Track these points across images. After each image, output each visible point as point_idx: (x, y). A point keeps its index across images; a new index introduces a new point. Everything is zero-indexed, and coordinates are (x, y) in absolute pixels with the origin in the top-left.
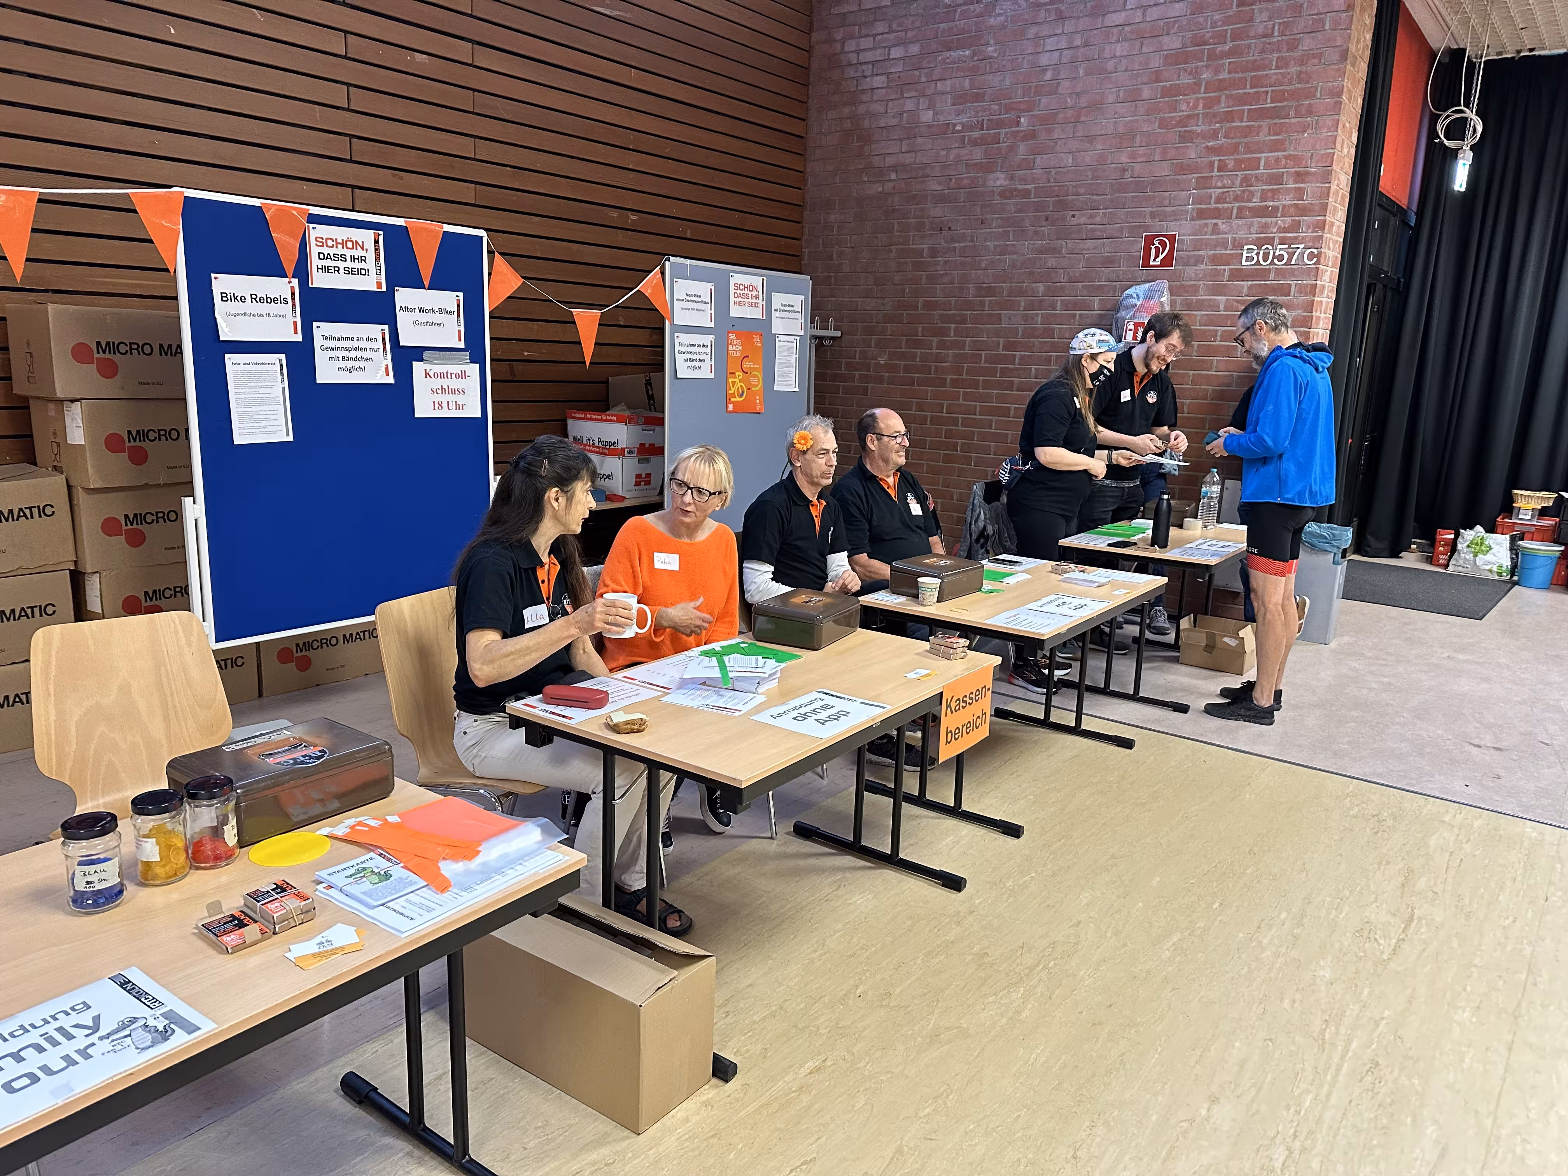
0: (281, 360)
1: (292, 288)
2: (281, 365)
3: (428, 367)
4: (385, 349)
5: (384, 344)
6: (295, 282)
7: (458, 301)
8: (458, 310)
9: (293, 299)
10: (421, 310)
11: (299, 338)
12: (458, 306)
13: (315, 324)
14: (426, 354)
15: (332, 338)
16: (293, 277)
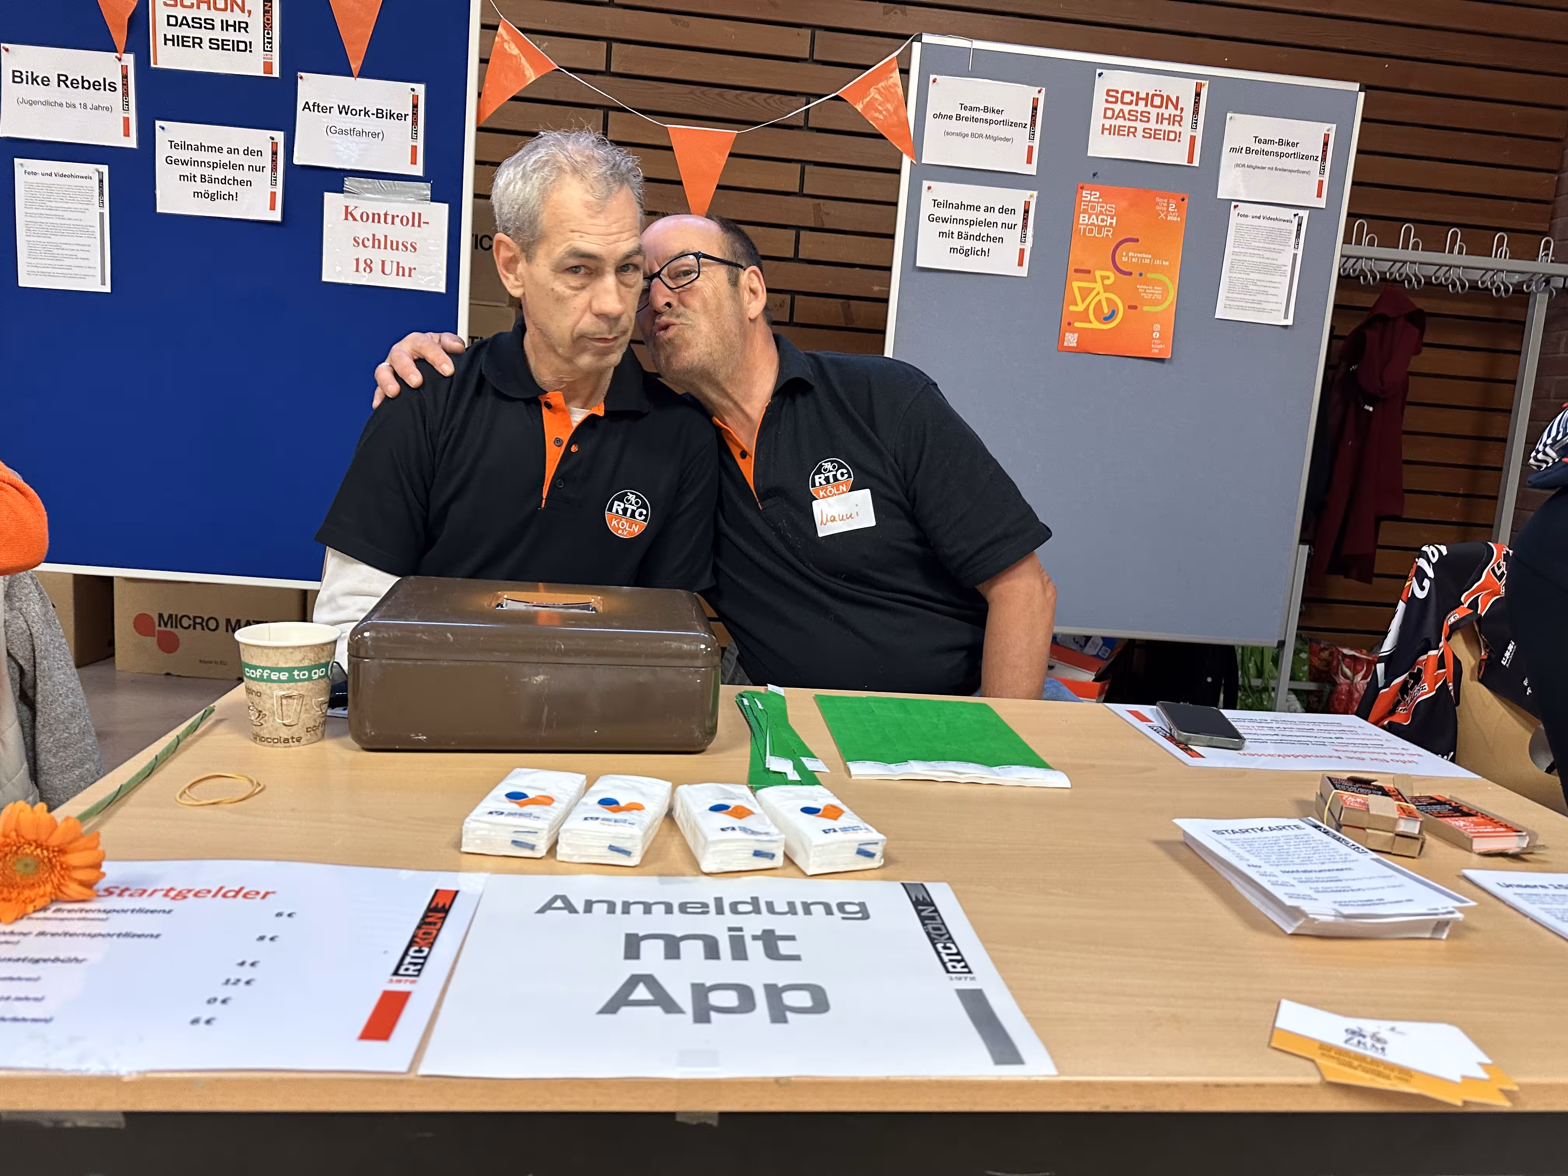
0: (101, 174)
1: (125, 68)
2: (101, 181)
3: (351, 202)
4: (274, 169)
5: (274, 161)
6: (129, 59)
7: (415, 98)
8: (415, 114)
9: (125, 85)
10: (343, 110)
11: (131, 142)
12: (415, 106)
13: (158, 123)
14: (349, 182)
15: (185, 146)
16: (126, 51)
